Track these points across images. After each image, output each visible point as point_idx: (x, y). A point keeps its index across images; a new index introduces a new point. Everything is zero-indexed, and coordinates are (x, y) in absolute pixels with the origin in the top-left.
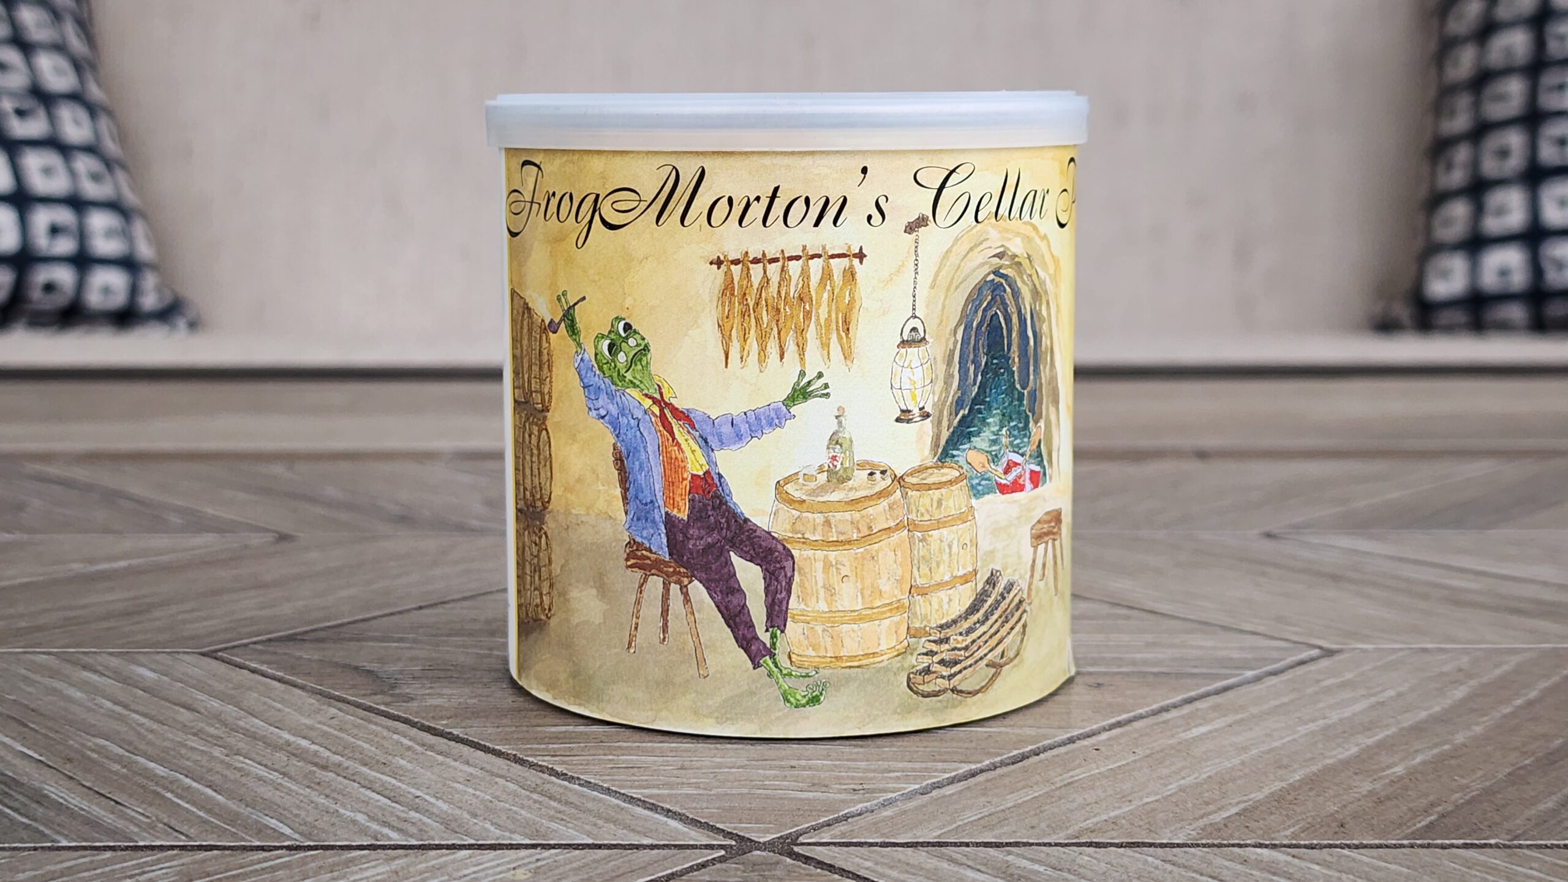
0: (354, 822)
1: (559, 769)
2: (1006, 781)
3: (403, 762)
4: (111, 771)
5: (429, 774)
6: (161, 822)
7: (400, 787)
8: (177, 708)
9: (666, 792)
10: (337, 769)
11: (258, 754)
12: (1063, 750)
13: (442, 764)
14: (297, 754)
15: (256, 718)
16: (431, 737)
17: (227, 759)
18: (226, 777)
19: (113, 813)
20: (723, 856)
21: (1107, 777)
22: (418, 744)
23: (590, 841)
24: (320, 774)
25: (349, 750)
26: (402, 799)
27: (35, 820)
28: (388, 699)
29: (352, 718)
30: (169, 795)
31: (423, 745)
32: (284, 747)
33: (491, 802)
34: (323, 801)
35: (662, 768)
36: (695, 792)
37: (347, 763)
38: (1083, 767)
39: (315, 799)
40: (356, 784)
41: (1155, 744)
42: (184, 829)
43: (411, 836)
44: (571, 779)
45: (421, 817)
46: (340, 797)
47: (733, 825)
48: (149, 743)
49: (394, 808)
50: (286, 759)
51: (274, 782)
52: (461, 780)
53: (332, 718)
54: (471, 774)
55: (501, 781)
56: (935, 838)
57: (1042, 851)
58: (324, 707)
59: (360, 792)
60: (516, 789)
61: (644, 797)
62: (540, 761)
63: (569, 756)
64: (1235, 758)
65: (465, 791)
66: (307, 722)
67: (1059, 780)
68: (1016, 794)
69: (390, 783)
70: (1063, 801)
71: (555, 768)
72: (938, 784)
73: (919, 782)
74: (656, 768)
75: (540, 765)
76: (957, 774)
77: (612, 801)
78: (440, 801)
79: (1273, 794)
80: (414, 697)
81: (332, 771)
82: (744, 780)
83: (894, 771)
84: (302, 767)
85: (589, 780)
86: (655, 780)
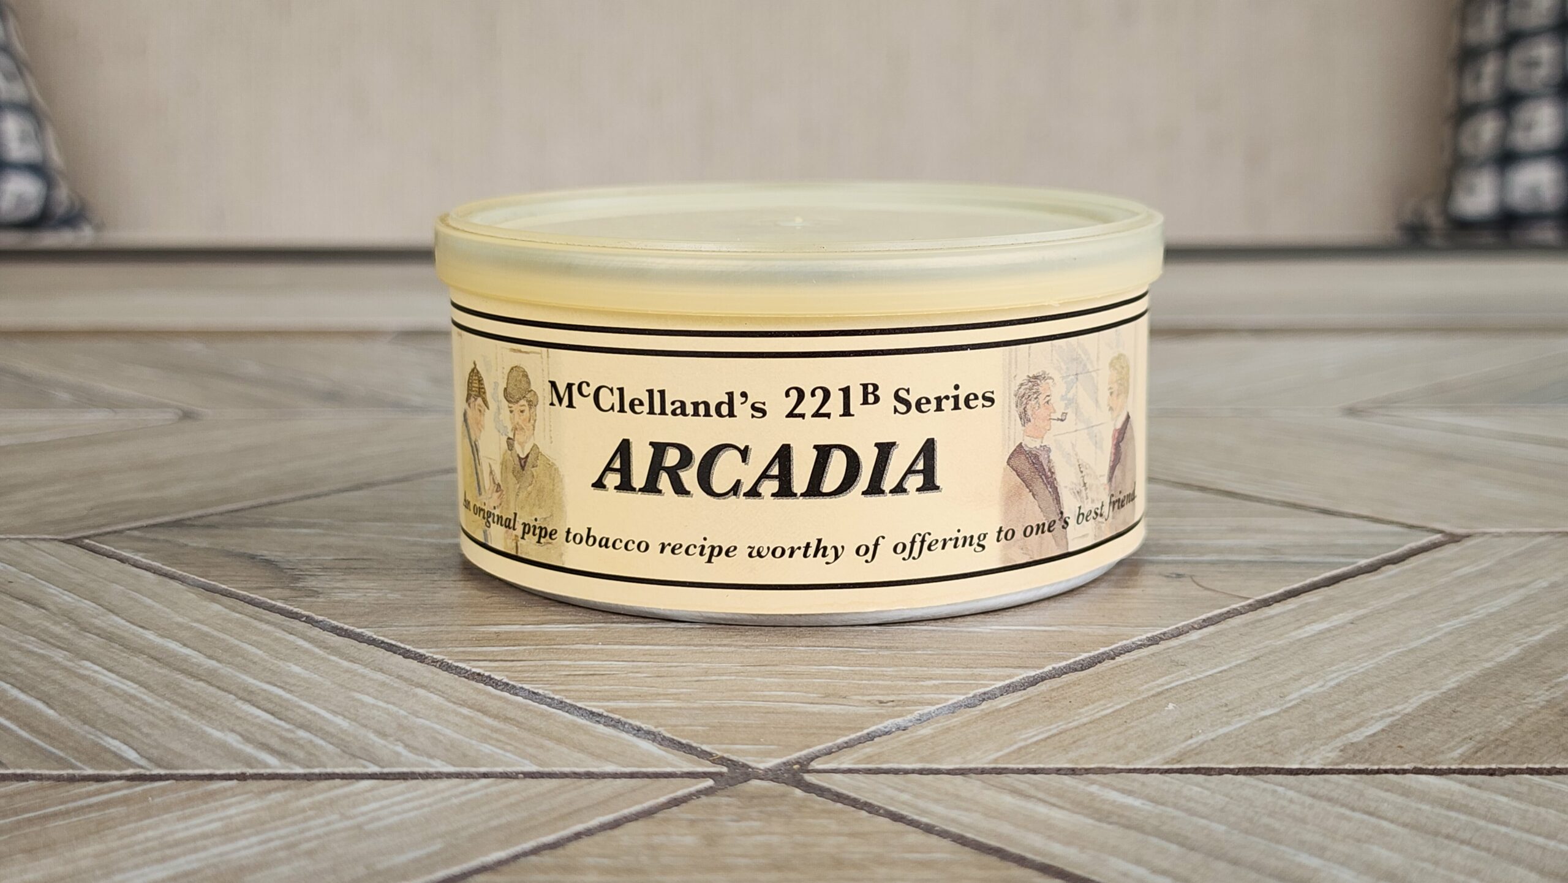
0: (223, 746)
1: (497, 677)
3: (296, 669)
5: (328, 683)
7: (287, 700)
9: (636, 705)
10: (210, 678)
11: (111, 658)
12: (1145, 652)
13: (347, 671)
14: (159, 658)
15: (117, 615)
17: (69, 664)
18: (64, 686)
20: (711, 787)
22: (319, 647)
23: (534, 768)
24: (189, 683)
25: (229, 655)
26: (290, 714)
28: (287, 593)
29: (240, 617)
31: (326, 648)
32: (147, 650)
33: (406, 717)
34: (186, 717)
35: (631, 675)
36: (674, 705)
37: (225, 670)
38: (1173, 672)
39: (176, 715)
40: (232, 696)
41: (1261, 645)
44: (512, 690)
45: (312, 737)
46: (209, 713)
47: (724, 746)
49: (277, 726)
50: (145, 664)
51: (127, 693)
52: (370, 690)
53: (215, 615)
54: (383, 684)
55: (421, 692)
56: (989, 763)
57: (1134, 780)
58: (206, 603)
59: (236, 706)
60: (440, 701)
61: (608, 711)
62: (474, 667)
63: (513, 661)
64: (1366, 662)
65: (373, 705)
66: (180, 620)
67: (1146, 689)
68: (1091, 707)
69: (276, 695)
70: (1154, 715)
71: (492, 676)
72: (989, 695)
73: (964, 692)
74: (623, 676)
75: (474, 673)
76: (1013, 683)
77: (565, 717)
78: (340, 717)
79: (1424, 706)
80: (320, 590)
81: (201, 680)
82: (738, 690)
83: (931, 679)
84: (165, 676)
85: (536, 691)
86: (621, 691)
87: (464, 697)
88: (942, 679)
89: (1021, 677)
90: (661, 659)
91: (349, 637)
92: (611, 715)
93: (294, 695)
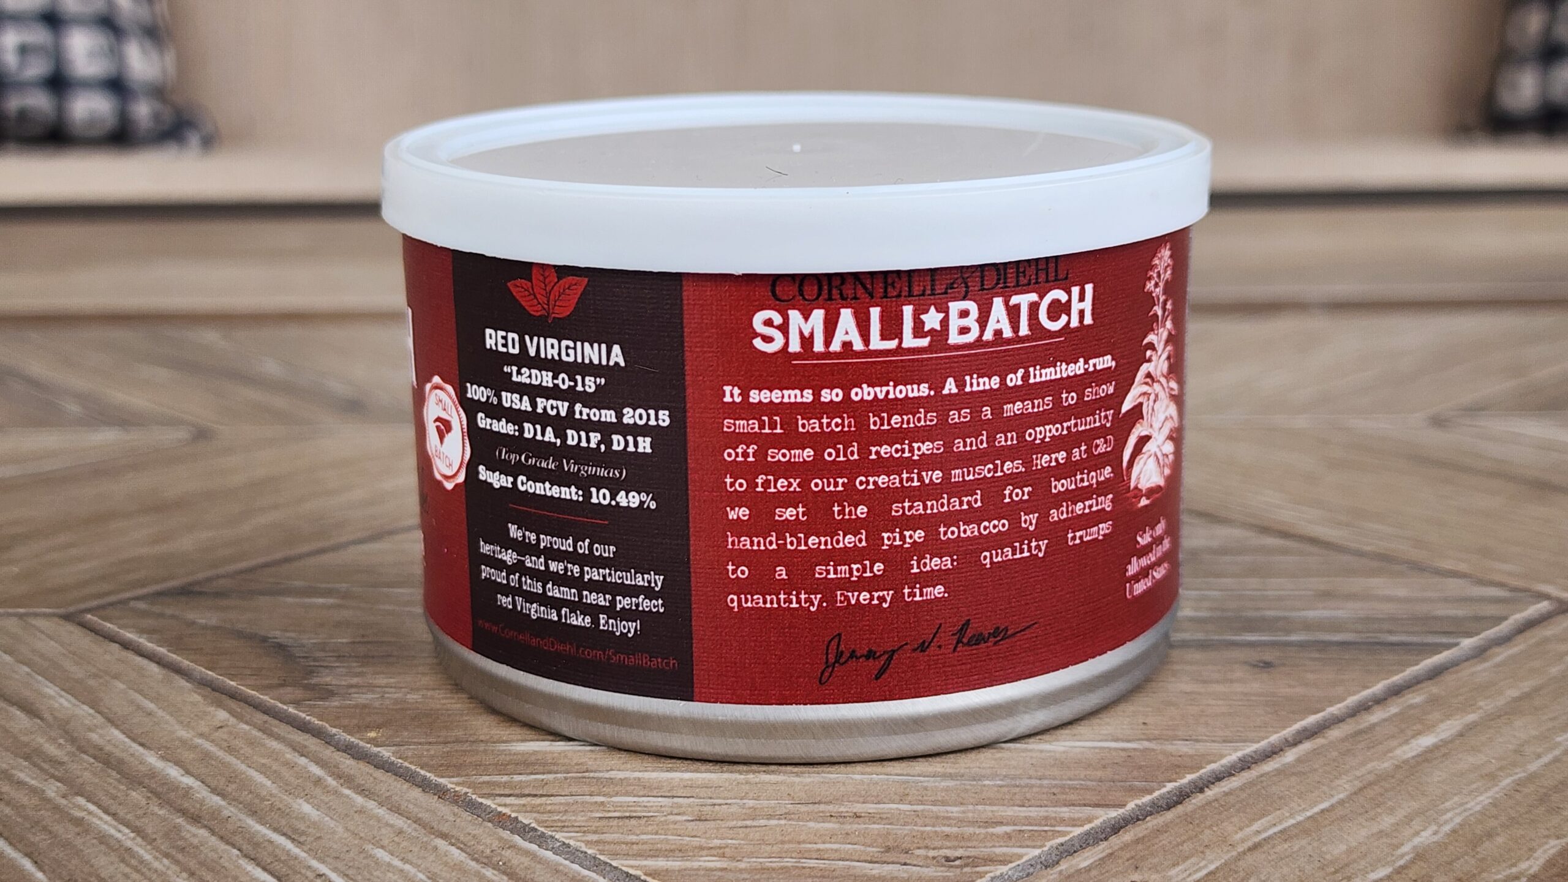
1: (525, 819)
3: (305, 808)
5: (341, 831)
10: (213, 822)
11: (107, 793)
13: (361, 812)
17: (64, 803)
18: (56, 837)
22: (332, 775)
24: (189, 832)
25: (234, 786)
28: (299, 693)
31: (340, 777)
32: (145, 780)
35: (671, 818)
37: (229, 810)
40: (235, 852)
41: (1363, 770)
44: (541, 840)
50: (144, 802)
51: (121, 846)
52: (385, 842)
53: (221, 727)
54: (400, 832)
55: (440, 843)
58: (212, 709)
59: (239, 867)
60: (463, 859)
62: (499, 805)
63: (542, 796)
65: (389, 864)
66: (184, 734)
71: (520, 818)
74: (663, 819)
75: (498, 814)
80: (335, 690)
81: (205, 827)
84: (165, 820)
85: (567, 841)
86: (661, 841)
90: (703, 793)
93: (303, 851)
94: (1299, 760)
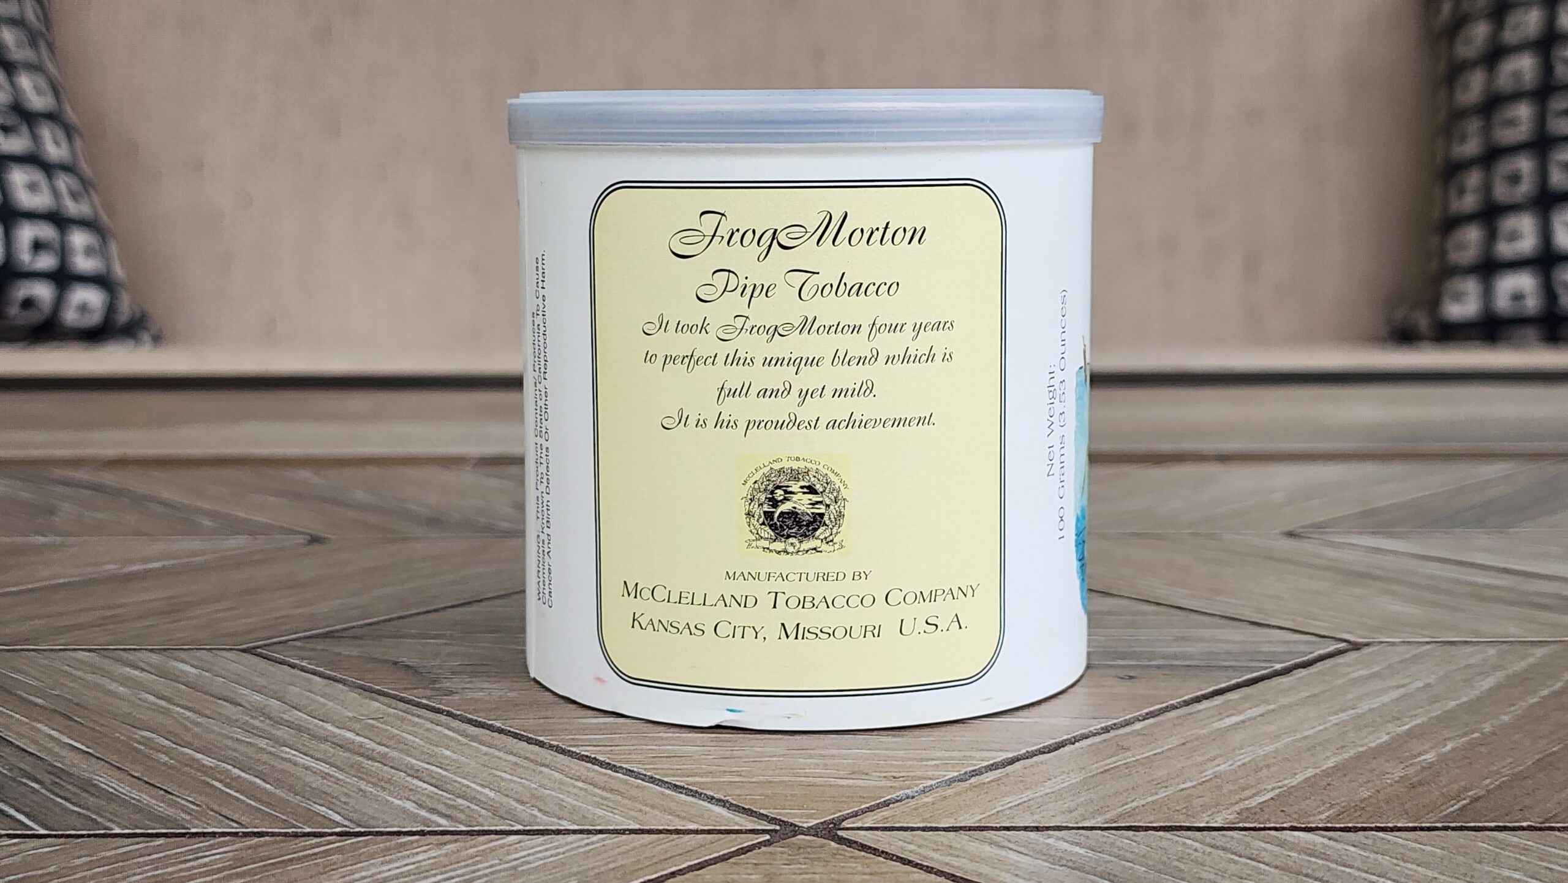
0: (403, 810)
1: (601, 758)
2: (1043, 767)
3: (448, 753)
4: (158, 761)
5: (474, 763)
6: (212, 810)
7: (445, 776)
8: (220, 701)
9: (708, 779)
10: (383, 760)
11: (304, 745)
12: (1098, 739)
13: (487, 754)
15: (300, 711)
16: (474, 728)
17: (273, 750)
18: (273, 766)
19: (163, 802)
20: (768, 840)
21: (1143, 765)
22: (462, 735)
23: (636, 827)
24: (367, 763)
25: (394, 742)
26: (450, 787)
27: (88, 809)
28: (429, 693)
29: (395, 711)
30: (217, 784)
31: (466, 736)
32: (329, 738)
33: (536, 789)
34: (371, 789)
35: (703, 757)
36: (737, 779)
37: (394, 754)
38: (1119, 755)
39: (363, 787)
40: (402, 773)
41: (1188, 734)
42: (236, 817)
43: (460, 823)
44: (615, 768)
45: (469, 804)
46: (387, 786)
47: (775, 811)
48: (195, 736)
49: (440, 795)
50: (331, 749)
51: (321, 771)
52: (506, 769)
53: (376, 710)
54: (516, 764)
55: (543, 769)
58: (367, 701)
59: (407, 781)
60: (562, 777)
61: (688, 785)
62: (581, 750)
63: (611, 746)
64: (1268, 746)
65: (511, 780)
66: (350, 714)
67: (1096, 767)
68: (1054, 780)
69: (436, 773)
70: (1100, 787)
71: (596, 757)
72: (977, 772)
73: (957, 769)
75: (583, 755)
76: (995, 763)
77: (655, 789)
78: (487, 789)
79: (1307, 780)
80: (455, 691)
81: (379, 762)
82: (785, 769)
83: (933, 760)
84: (349, 758)
85: (632, 769)
86: (696, 768)
87: (578, 774)
88: (941, 760)
89: (1002, 758)
91: (483, 727)
92: (690, 787)
93: (449, 772)
94: (1142, 729)
